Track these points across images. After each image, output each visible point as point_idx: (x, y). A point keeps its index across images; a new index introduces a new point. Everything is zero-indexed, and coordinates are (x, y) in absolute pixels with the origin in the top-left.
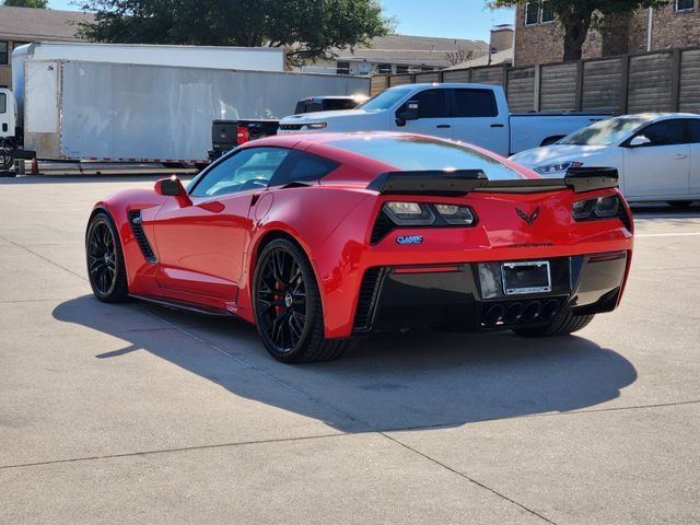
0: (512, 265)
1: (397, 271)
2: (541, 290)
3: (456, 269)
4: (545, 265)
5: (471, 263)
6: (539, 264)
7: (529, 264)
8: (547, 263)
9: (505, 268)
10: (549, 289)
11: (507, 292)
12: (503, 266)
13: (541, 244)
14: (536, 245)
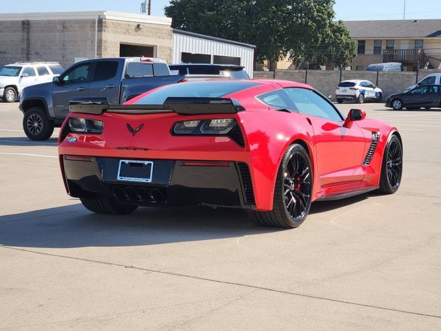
0: (127, 162)
1: (67, 158)
2: (143, 180)
3: (90, 160)
4: (150, 164)
5: (96, 156)
6: (146, 163)
7: (139, 162)
8: (152, 163)
9: (122, 162)
10: (150, 180)
11: (119, 178)
12: (121, 161)
13: (139, 149)
14: (135, 149)
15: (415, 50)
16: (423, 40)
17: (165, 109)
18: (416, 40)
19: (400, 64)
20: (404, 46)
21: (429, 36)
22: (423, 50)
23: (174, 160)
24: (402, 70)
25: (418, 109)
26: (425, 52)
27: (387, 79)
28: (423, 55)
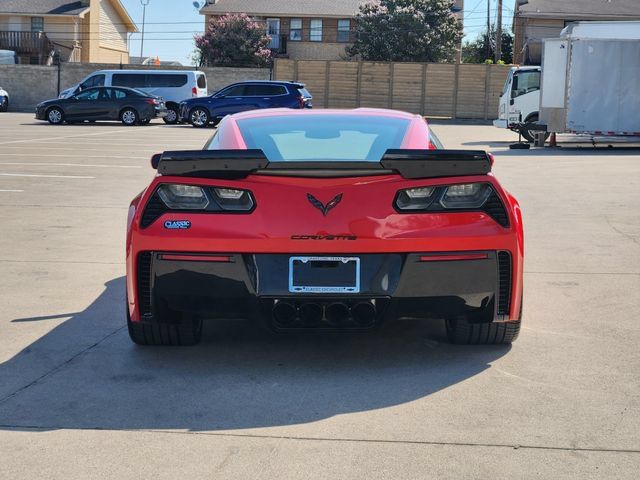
0: (305, 260)
1: (164, 257)
2: (345, 290)
3: (226, 259)
4: (355, 262)
5: (242, 253)
6: (345, 260)
7: (329, 259)
8: (358, 260)
9: (295, 262)
10: (356, 290)
11: (292, 289)
12: (292, 259)
13: (338, 237)
14: (331, 238)
15: (34, 32)
16: (43, 18)
17: (384, 168)
18: (32, 18)
19: (13, 52)
20: (15, 26)
21: (51, 12)
22: (44, 33)
23: (405, 255)
24: (17, 62)
25: (80, 123)
26: (49, 36)
27: (13, 76)
28: (46, 40)
